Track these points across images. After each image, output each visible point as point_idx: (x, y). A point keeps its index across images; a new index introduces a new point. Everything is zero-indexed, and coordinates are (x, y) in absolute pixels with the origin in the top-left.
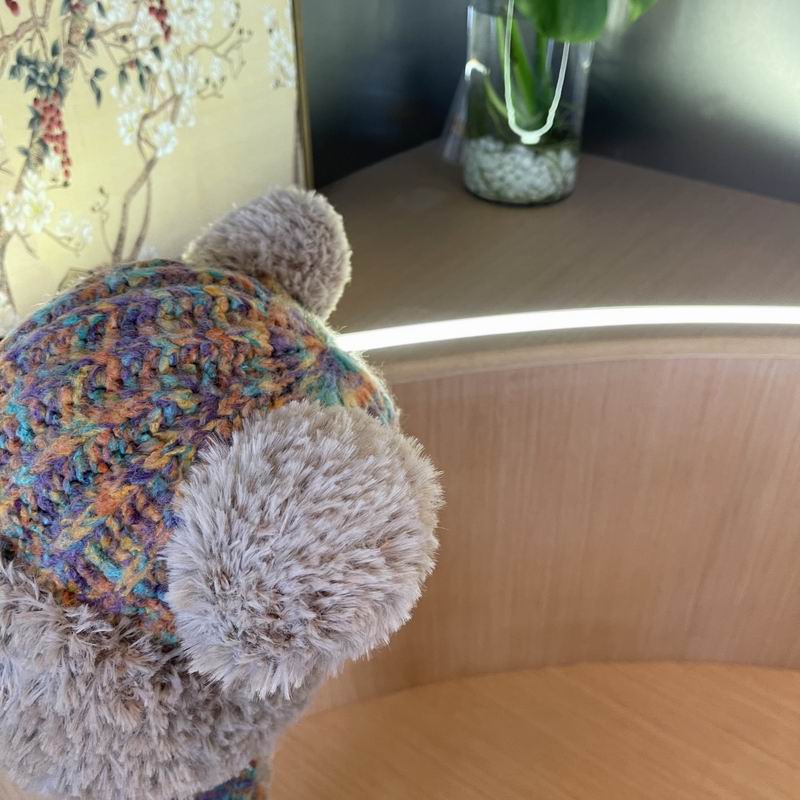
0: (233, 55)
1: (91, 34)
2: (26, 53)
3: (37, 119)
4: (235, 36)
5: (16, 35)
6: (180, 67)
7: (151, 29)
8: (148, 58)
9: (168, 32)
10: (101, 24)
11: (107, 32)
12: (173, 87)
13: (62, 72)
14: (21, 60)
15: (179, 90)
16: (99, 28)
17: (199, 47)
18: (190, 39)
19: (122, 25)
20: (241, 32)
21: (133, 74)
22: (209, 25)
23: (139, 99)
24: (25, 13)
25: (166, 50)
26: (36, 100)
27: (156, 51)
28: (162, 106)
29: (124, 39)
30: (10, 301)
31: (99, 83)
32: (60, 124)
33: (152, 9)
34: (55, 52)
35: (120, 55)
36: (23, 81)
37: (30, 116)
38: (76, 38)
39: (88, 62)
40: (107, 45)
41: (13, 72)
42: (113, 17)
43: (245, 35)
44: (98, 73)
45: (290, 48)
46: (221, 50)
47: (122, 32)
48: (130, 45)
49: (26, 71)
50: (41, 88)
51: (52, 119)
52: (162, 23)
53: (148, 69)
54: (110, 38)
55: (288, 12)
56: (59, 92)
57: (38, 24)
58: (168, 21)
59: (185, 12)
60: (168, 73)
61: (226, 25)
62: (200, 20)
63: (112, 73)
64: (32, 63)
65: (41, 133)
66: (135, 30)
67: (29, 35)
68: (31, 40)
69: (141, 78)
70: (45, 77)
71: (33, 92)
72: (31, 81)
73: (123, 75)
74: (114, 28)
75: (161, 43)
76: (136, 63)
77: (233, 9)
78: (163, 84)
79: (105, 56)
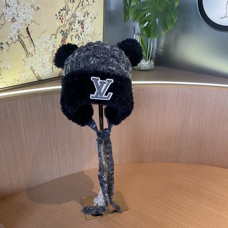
0: (93, 37)
1: (72, 29)
2: (63, 30)
3: (62, 41)
4: (93, 34)
5: (62, 27)
6: (84, 37)
7: (81, 30)
8: (80, 35)
9: (83, 31)
10: (74, 28)
11: (74, 29)
12: (83, 41)
13: (67, 34)
14: (62, 31)
15: (84, 41)
16: (73, 28)
17: (88, 35)
18: (87, 33)
19: (77, 29)
20: (94, 34)
21: (77, 37)
22: (90, 31)
23: (77, 41)
24: (63, 23)
25: (83, 34)
26: (63, 38)
27: (81, 34)
28: (81, 43)
29: (77, 31)
30: (53, 72)
31: (72, 37)
32: (65, 42)
33: (81, 27)
34: (67, 31)
35: (76, 33)
36: (61, 34)
37: (61, 40)
38: (70, 29)
39: (71, 34)
40: (74, 31)
41: (60, 32)
42: (75, 27)
43: (95, 35)
44: (72, 35)
45: (102, 38)
46: (91, 36)
47: (77, 30)
48: (77, 32)
49: (62, 33)
50: (64, 36)
51: (64, 41)
52: (83, 29)
53: (79, 36)
54: (75, 30)
55: (102, 32)
56: (66, 37)
57: (65, 26)
58: (84, 29)
59: (86, 28)
60: (82, 38)
61: (92, 32)
62: (88, 30)
63: (74, 36)
64: (63, 32)
65: (62, 44)
66: (79, 30)
67: (63, 27)
68: (64, 28)
69: (78, 38)
70: (65, 34)
71: (63, 36)
72: (63, 35)
73: (76, 37)
74: (76, 29)
75: (82, 33)
76: (78, 35)
77: (94, 30)
78: (81, 40)
79: (74, 33)
